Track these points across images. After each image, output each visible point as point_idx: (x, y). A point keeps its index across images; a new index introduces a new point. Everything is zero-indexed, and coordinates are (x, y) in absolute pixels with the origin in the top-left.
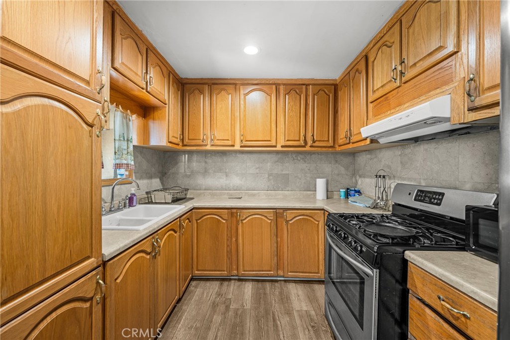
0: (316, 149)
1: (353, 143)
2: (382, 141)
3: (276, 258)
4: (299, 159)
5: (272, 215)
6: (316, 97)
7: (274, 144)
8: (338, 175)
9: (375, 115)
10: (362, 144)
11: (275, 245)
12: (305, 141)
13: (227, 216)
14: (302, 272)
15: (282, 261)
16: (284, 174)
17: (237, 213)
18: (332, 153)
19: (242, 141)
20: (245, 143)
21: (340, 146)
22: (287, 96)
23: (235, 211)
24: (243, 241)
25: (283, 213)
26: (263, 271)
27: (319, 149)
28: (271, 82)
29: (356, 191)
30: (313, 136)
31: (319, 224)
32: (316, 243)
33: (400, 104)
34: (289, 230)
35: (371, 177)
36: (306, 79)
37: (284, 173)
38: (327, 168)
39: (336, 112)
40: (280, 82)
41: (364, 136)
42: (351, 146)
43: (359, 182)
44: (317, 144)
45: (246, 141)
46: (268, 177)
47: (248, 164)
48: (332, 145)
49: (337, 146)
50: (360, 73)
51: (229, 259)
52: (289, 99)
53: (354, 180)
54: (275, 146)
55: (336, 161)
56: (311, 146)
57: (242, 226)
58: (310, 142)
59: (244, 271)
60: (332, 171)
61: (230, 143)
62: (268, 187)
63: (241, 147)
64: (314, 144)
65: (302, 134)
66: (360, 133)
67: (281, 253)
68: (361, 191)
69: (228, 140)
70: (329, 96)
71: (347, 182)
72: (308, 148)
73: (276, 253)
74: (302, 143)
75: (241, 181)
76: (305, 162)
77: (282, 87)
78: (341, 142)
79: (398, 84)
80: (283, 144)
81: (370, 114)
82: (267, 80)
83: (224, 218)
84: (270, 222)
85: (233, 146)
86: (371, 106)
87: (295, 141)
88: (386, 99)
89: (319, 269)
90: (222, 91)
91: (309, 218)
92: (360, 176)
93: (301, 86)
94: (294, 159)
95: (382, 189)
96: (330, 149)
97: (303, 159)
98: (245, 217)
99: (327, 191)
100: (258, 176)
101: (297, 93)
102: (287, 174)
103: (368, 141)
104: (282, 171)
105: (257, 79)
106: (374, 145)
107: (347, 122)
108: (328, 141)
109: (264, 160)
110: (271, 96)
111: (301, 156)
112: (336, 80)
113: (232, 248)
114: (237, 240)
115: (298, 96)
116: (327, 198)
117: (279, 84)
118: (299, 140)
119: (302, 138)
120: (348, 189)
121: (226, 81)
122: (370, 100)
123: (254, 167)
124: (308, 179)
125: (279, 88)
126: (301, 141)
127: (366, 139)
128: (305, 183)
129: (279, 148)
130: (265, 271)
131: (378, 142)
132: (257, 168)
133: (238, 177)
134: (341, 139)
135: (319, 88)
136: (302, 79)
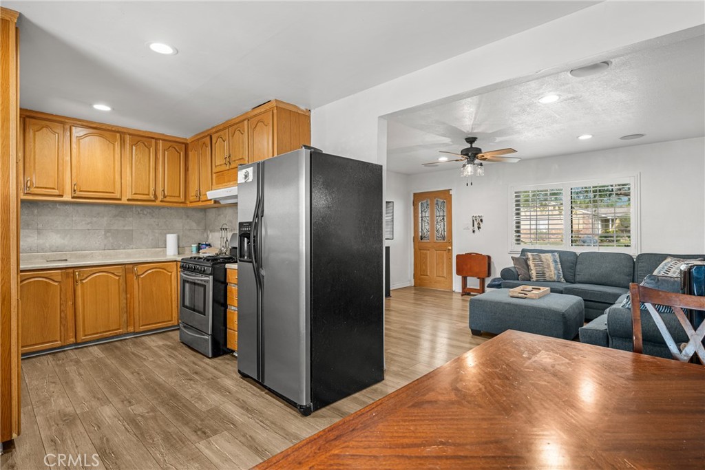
0: (166, 204)
1: (202, 201)
2: (222, 202)
3: (125, 315)
4: (145, 213)
5: (121, 271)
6: (166, 152)
7: (118, 197)
8: (190, 230)
9: (218, 183)
10: (209, 203)
11: (125, 301)
12: (155, 195)
13: (60, 277)
14: (155, 323)
15: (132, 317)
16: (127, 230)
17: (74, 273)
18: (183, 208)
19: (74, 191)
20: (78, 194)
21: (191, 202)
22: (134, 147)
23: (71, 270)
24: (83, 303)
25: (133, 268)
26: (109, 331)
27: (171, 204)
28: (113, 129)
29: (207, 245)
30: (163, 190)
31: (171, 275)
32: (169, 293)
33: (229, 181)
34: (140, 285)
35: (218, 231)
36: (155, 133)
37: (126, 228)
38: (178, 223)
39: (186, 170)
40: (125, 131)
41: (209, 198)
42: (200, 204)
43: (210, 237)
44: (167, 199)
45: (81, 191)
46: (105, 234)
47: (74, 219)
48: (183, 201)
49: (188, 202)
50: (207, 147)
51: (64, 327)
52: (136, 150)
53: (205, 235)
54: (120, 199)
55: (188, 216)
56: (161, 201)
57: (82, 287)
58: (160, 197)
59: (85, 336)
60: (183, 226)
61: (56, 192)
62: (105, 245)
63: (73, 197)
64: (165, 199)
65: (152, 188)
66: (206, 195)
67: (132, 309)
68: (212, 245)
69: (54, 189)
70: (180, 154)
71: (199, 238)
72: (158, 203)
73: (125, 310)
74: (152, 197)
75: (64, 239)
76: (153, 216)
77: (127, 137)
78: (192, 199)
79: (228, 168)
80: (130, 198)
81: (214, 181)
82: (109, 125)
83: (56, 280)
84: (117, 278)
85: (62, 196)
86: (214, 175)
87: (143, 194)
88: (223, 175)
89: (172, 317)
90: (44, 129)
91: (161, 270)
92: (211, 231)
93: (150, 140)
94: (139, 213)
95: (225, 239)
96: (182, 205)
97: (150, 213)
98: (85, 276)
99: (179, 247)
100: (90, 233)
101: (145, 145)
102: (129, 230)
103: (213, 202)
104: (124, 226)
105: (95, 123)
106: (217, 205)
107: (197, 182)
108: (180, 196)
109: (98, 214)
110: (114, 145)
111: (149, 211)
112: (186, 139)
113: (68, 313)
114: (75, 303)
115: (147, 149)
116: (179, 254)
117: (124, 133)
118: (148, 195)
119: (152, 192)
120: (199, 244)
121: (50, 117)
122: (214, 171)
123: (84, 223)
124: (157, 235)
125: (124, 137)
126: (151, 195)
127: (211, 200)
128: (152, 240)
129: (124, 201)
130: (113, 330)
131: (220, 203)
132: (88, 224)
133: (59, 235)
134: (192, 196)
135: (170, 144)
136: (151, 132)
